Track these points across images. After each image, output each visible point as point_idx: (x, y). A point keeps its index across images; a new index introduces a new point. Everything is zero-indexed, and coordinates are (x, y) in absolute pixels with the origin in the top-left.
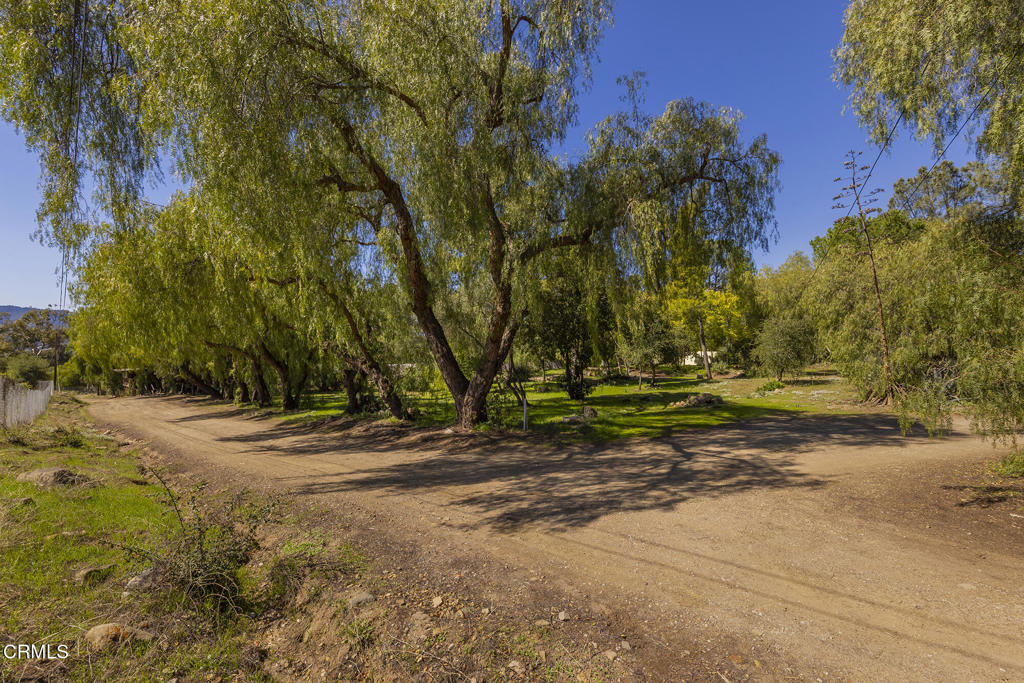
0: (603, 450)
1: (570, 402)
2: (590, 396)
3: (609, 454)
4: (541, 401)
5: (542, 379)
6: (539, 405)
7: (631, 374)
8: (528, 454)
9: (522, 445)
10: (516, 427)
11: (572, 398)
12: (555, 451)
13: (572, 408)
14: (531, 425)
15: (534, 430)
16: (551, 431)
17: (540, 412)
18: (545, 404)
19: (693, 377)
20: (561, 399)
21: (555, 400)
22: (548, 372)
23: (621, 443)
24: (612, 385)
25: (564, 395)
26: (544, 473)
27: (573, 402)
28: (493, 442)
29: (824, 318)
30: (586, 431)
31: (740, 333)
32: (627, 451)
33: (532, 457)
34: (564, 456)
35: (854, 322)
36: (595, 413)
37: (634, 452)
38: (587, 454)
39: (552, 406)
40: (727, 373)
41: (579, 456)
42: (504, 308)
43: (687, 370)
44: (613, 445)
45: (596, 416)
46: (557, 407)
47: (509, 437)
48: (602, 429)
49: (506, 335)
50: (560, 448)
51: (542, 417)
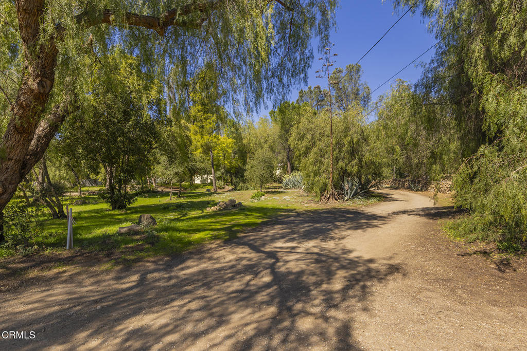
0: (183, 261)
1: (113, 212)
2: (132, 206)
3: (192, 267)
4: (80, 213)
5: (78, 194)
6: (78, 217)
7: (159, 189)
8: (80, 284)
9: (70, 270)
10: (53, 245)
11: (114, 208)
12: (121, 271)
13: (117, 217)
14: (78, 242)
15: (82, 247)
16: (107, 246)
17: (83, 223)
18: (86, 215)
19: (204, 190)
20: (102, 210)
21: (97, 211)
22: (83, 189)
23: (199, 251)
24: (146, 197)
25: (105, 206)
26: (119, 321)
27: (116, 212)
28: (15, 273)
29: (299, 150)
30: (153, 241)
31: (230, 163)
32: (210, 259)
33: (87, 288)
34: (135, 278)
35: (316, 153)
36: (154, 221)
37: (217, 259)
38: (165, 270)
39: (95, 217)
40: (224, 188)
41: (156, 275)
42: (40, 84)
43: (197, 186)
44: (191, 253)
45: (155, 223)
46: (100, 218)
47: (43, 262)
48: (170, 237)
49: (42, 127)
50: (127, 267)
51: (88, 229)
